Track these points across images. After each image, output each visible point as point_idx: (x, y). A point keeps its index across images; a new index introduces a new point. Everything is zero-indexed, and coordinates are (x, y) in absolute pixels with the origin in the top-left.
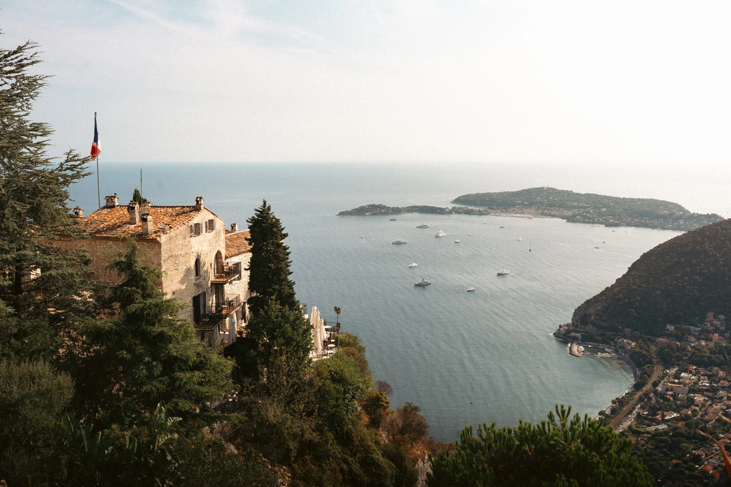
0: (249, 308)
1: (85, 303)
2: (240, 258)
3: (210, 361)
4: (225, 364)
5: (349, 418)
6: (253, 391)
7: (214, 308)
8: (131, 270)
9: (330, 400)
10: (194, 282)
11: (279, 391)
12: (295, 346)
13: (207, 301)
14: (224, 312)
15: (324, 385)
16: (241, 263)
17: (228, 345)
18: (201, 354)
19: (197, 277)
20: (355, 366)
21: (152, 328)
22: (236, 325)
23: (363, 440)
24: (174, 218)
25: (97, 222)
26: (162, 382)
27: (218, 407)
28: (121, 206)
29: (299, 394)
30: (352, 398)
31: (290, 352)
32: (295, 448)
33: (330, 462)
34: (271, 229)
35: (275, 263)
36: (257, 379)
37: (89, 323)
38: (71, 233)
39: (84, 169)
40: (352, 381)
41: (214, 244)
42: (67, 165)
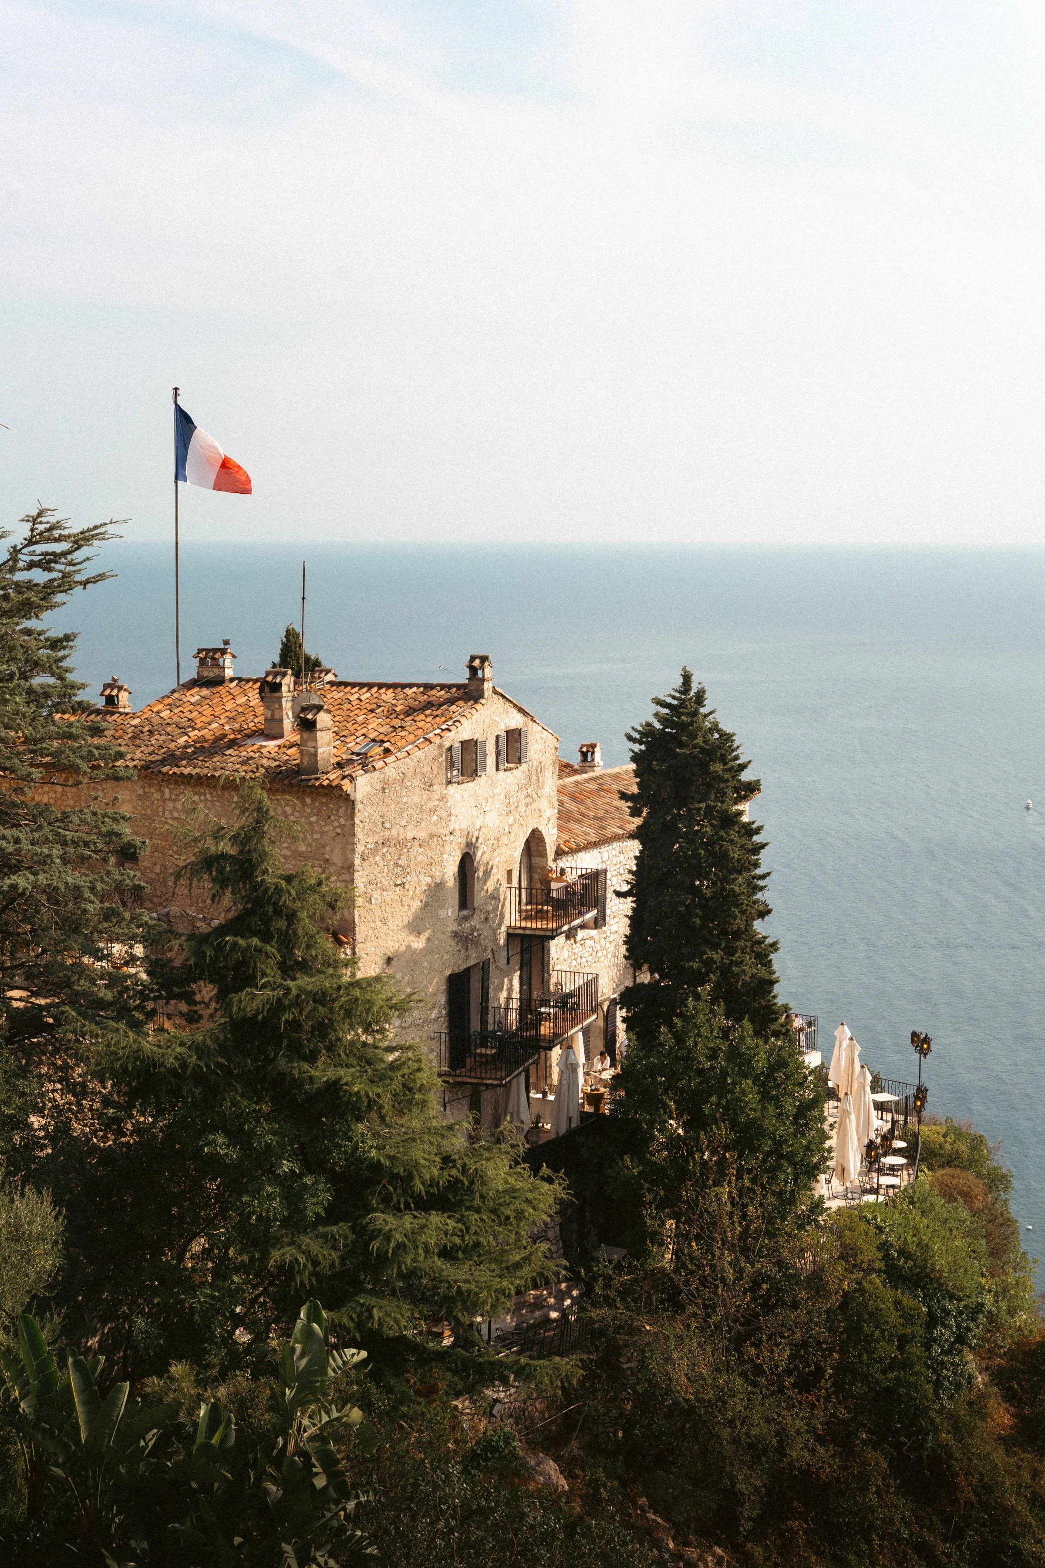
0: (624, 1020)
1: (115, 980)
2: (605, 856)
3: (484, 1183)
4: (530, 1196)
5: (943, 1407)
6: (625, 1292)
7: (513, 1016)
8: (251, 883)
9: (877, 1341)
10: (454, 927)
11: (710, 1298)
12: (768, 1154)
13: (491, 990)
14: (546, 1029)
15: (862, 1291)
16: (605, 871)
17: (553, 1136)
18: (454, 1161)
19: (465, 913)
20: (970, 1233)
21: (306, 1066)
22: (581, 1072)
23: (989, 1489)
24: (397, 723)
25: (169, 729)
26: (330, 1241)
27: (512, 1333)
28: (240, 680)
29: (777, 1315)
30: (955, 1342)
31: (749, 1171)
32: (757, 1490)
33: (871, 1548)
34: (704, 766)
35: (712, 876)
36: (639, 1253)
37: (118, 1042)
38: (78, 761)
39: (79, 563)
40: (958, 1283)
41: (521, 808)
42: (33, 553)
